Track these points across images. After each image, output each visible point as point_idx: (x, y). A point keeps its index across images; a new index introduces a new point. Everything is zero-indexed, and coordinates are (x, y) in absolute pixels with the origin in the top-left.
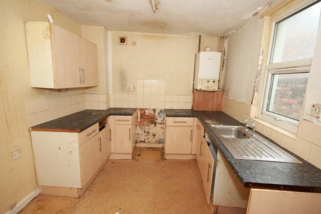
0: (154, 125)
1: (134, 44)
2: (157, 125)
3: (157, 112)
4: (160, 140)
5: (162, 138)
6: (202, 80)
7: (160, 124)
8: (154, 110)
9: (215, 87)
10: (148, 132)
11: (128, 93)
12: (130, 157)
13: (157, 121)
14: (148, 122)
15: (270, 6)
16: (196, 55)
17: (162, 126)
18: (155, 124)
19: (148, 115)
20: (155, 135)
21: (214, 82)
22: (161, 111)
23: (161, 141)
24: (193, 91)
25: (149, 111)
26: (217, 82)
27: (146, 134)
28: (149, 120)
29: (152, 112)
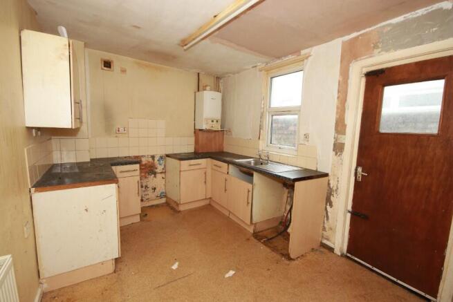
0: (153, 175)
1: (124, 71)
2: (157, 175)
3: (156, 159)
4: (162, 193)
5: (164, 191)
6: (207, 120)
7: (161, 173)
8: (153, 157)
9: (217, 127)
10: (146, 187)
11: (116, 137)
12: (137, 219)
13: (156, 171)
14: (146, 173)
15: (267, 64)
16: (195, 93)
17: (163, 175)
18: (155, 174)
19: (146, 164)
20: (155, 189)
21: (217, 121)
22: (161, 158)
23: (163, 195)
24: (195, 132)
25: (147, 159)
26: (219, 123)
27: (144, 189)
28: (147, 170)
29: (150, 160)
